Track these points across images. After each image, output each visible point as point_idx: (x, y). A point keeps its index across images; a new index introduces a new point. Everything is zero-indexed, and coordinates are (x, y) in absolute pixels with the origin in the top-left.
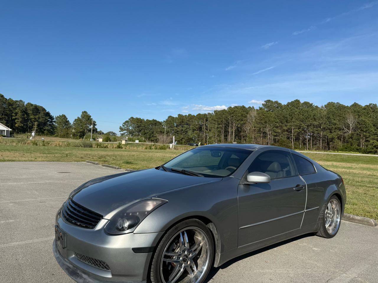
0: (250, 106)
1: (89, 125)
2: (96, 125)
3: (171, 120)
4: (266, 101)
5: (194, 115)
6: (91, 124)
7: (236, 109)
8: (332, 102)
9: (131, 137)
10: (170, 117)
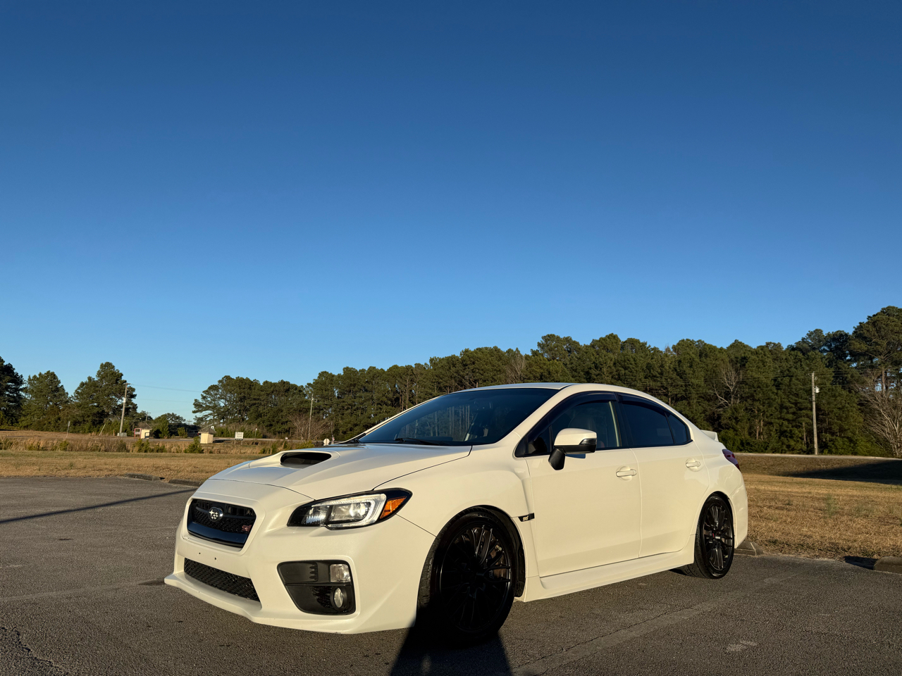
0: (512, 348)
1: (116, 396)
2: (134, 396)
3: (325, 380)
4: (545, 337)
5: (382, 369)
6: (123, 395)
7: (480, 355)
8: (687, 340)
9: (221, 425)
10: (323, 374)
